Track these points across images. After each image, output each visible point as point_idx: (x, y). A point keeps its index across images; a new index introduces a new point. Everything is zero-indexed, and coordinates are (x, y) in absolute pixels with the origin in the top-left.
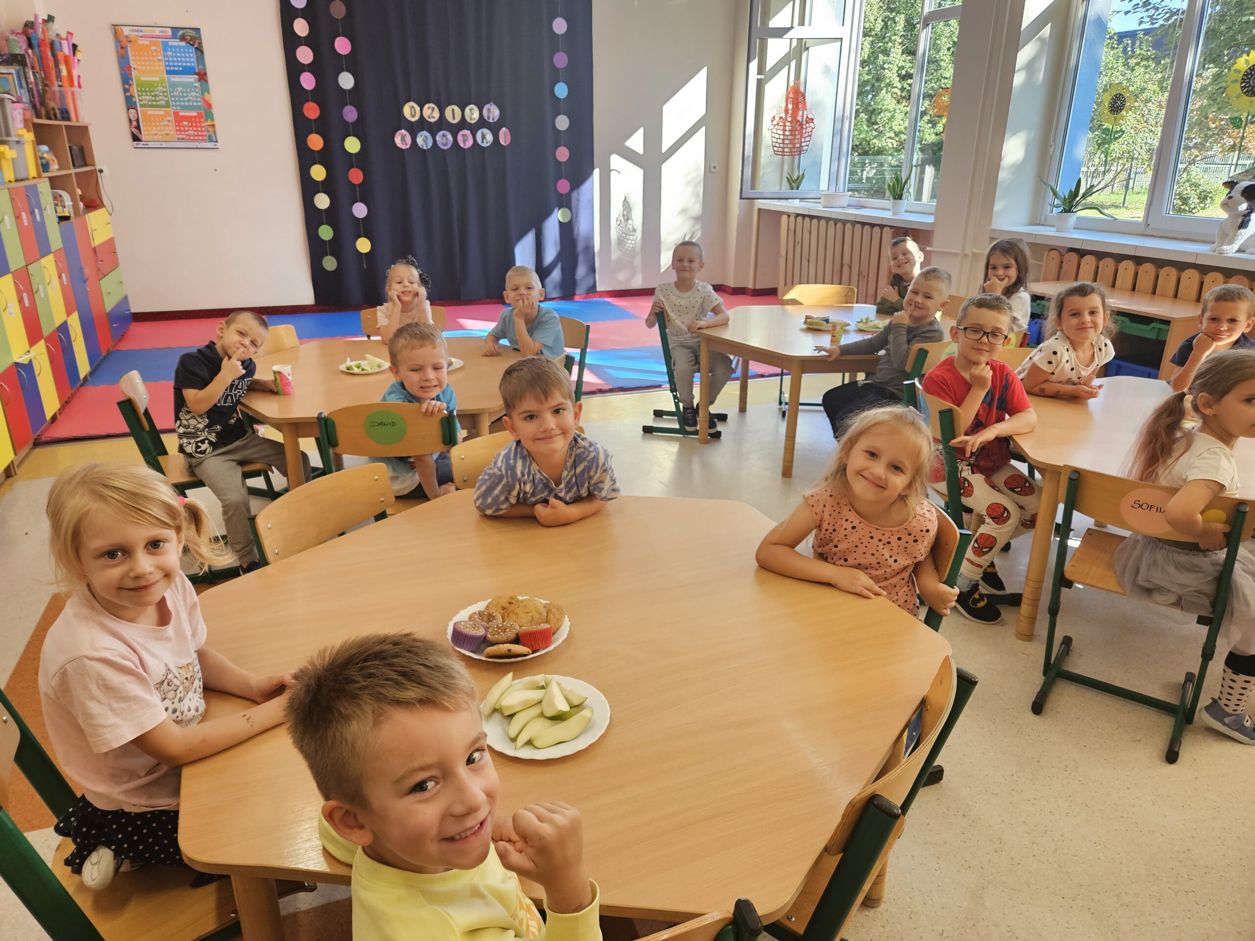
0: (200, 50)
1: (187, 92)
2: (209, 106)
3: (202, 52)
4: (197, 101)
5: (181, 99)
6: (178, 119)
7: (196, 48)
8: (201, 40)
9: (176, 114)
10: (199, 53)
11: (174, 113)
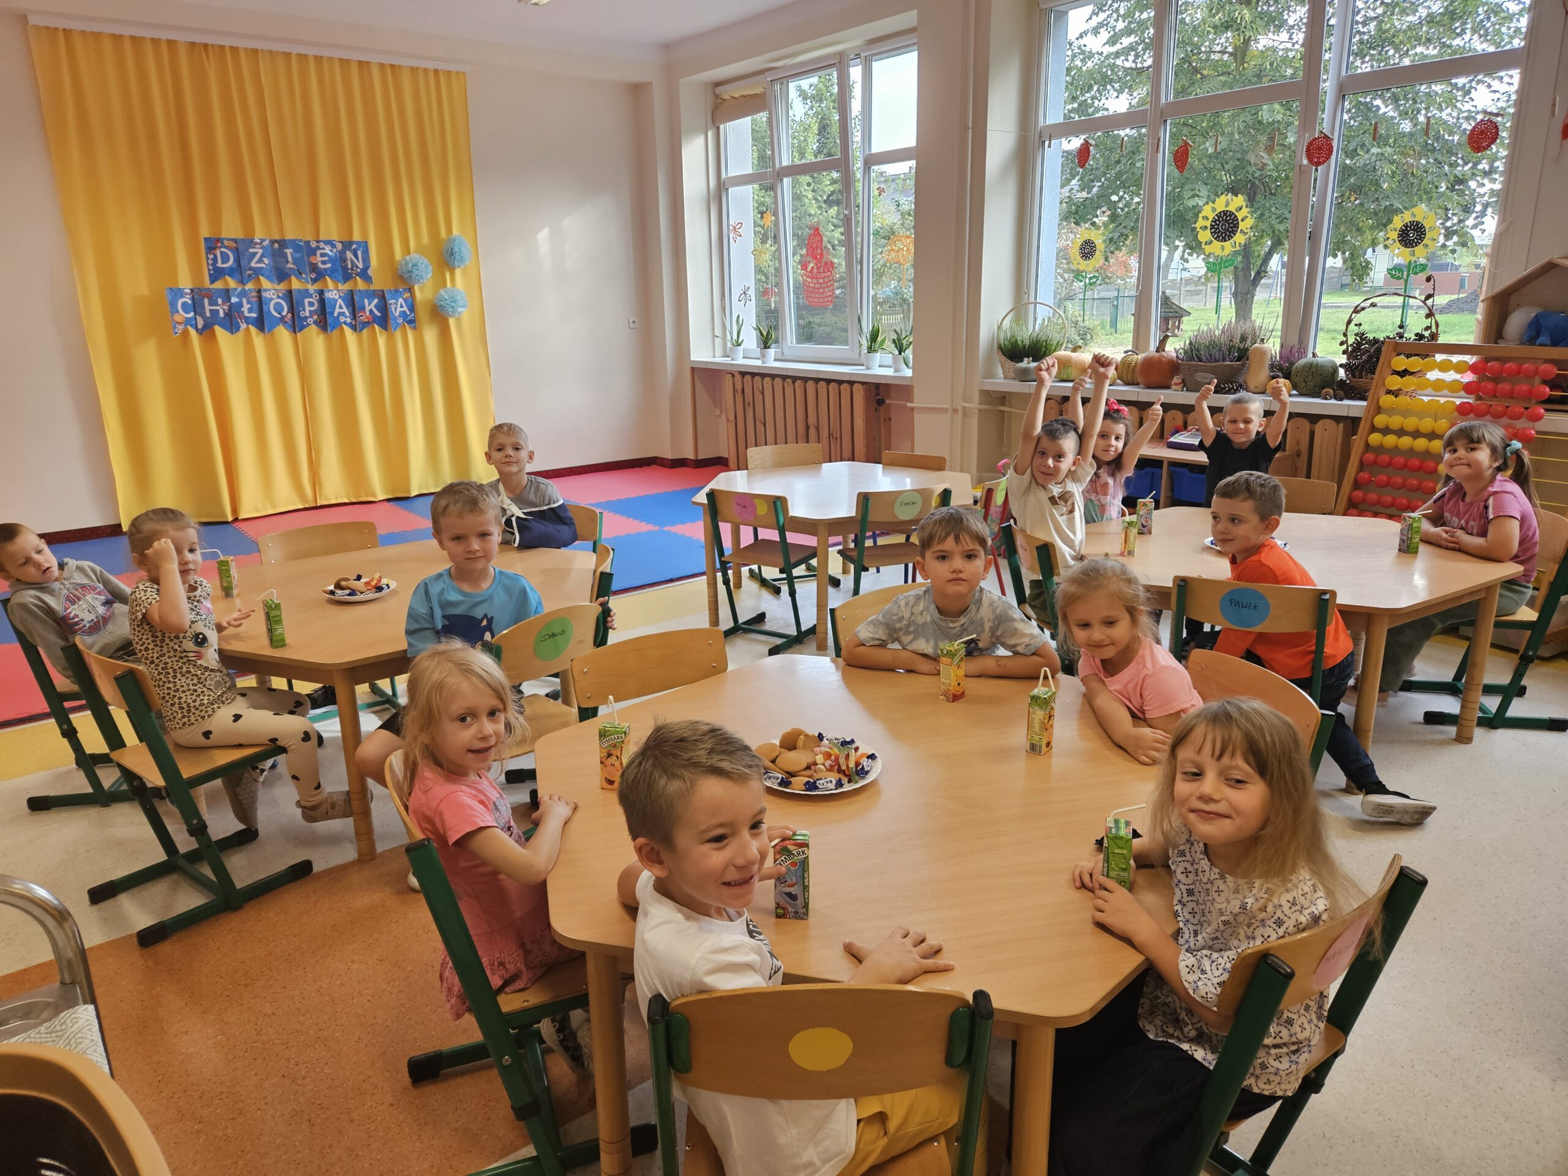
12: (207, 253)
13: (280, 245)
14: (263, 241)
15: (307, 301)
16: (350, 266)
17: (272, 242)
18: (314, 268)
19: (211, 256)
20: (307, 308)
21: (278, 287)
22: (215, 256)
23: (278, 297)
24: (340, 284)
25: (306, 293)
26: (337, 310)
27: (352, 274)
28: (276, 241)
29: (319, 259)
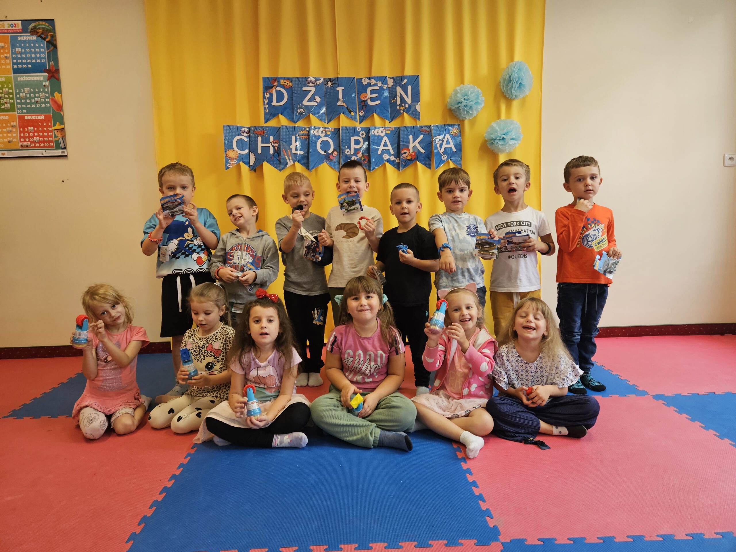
0: (52, 45)
1: (35, 93)
2: (60, 107)
3: (55, 46)
4: (45, 103)
5: (28, 101)
6: (24, 124)
7: (47, 42)
8: (55, 33)
9: (21, 118)
10: (52, 48)
11: (18, 116)
12: (264, 93)
13: (333, 84)
14: (317, 80)
15: (353, 139)
16: (398, 102)
17: (327, 81)
18: (363, 105)
19: (267, 95)
20: (353, 146)
21: (326, 125)
22: (271, 95)
23: (326, 135)
24: (387, 122)
25: (354, 131)
26: (381, 148)
27: (400, 110)
28: (330, 79)
29: (369, 96)
